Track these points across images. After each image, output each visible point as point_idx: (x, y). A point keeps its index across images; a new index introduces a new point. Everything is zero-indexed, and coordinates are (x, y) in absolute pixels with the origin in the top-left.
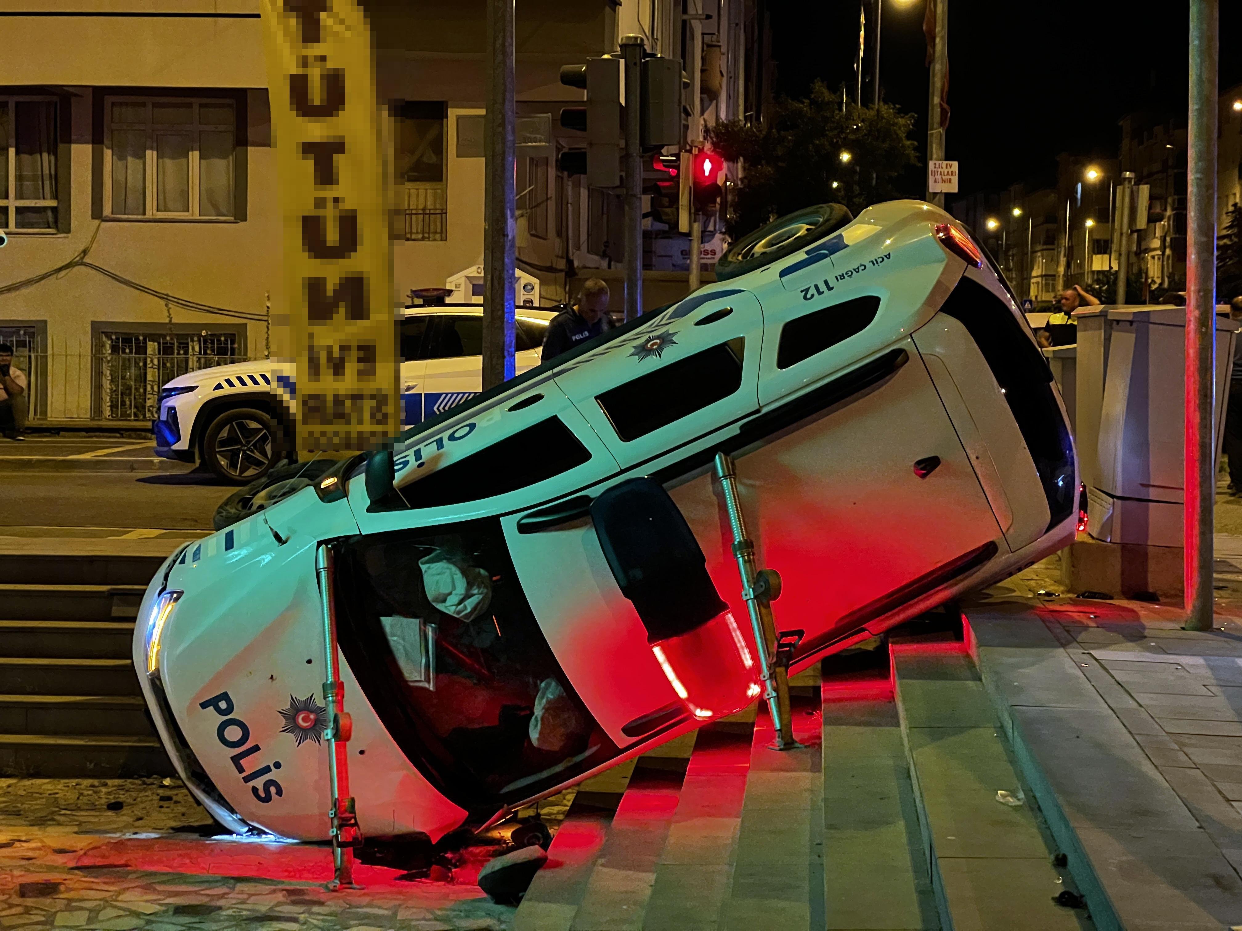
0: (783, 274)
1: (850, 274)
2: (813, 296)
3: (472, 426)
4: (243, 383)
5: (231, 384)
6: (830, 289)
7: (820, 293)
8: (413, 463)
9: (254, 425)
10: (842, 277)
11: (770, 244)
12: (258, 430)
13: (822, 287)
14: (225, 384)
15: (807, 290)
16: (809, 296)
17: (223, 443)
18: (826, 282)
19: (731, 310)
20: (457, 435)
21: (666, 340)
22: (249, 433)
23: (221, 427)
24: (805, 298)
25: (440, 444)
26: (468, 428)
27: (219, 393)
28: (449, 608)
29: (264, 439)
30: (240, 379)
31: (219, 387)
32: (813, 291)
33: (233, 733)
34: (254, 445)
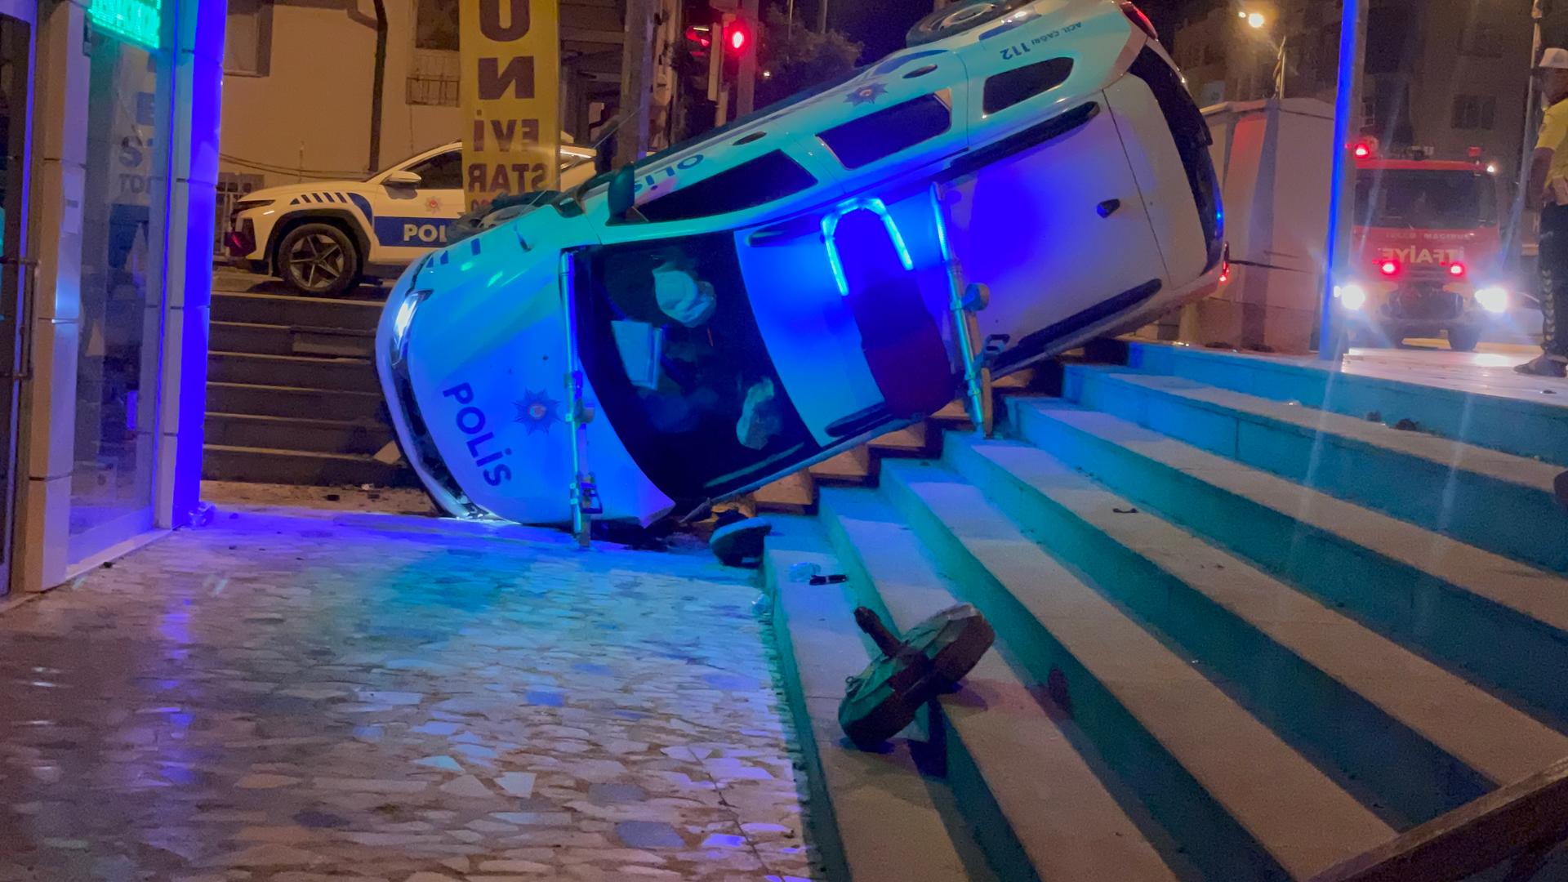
0: (984, 36)
1: (1045, 39)
2: (1011, 56)
3: (700, 158)
4: (320, 200)
5: (308, 200)
6: (1026, 49)
7: (1018, 53)
8: (646, 187)
9: (326, 240)
10: (1038, 41)
11: (958, 18)
12: (329, 245)
13: (1020, 49)
14: (301, 200)
15: (1005, 52)
16: (1008, 56)
17: (298, 255)
18: (1023, 45)
19: (936, 67)
20: (685, 164)
21: (877, 90)
22: (321, 247)
23: (295, 240)
24: (1005, 57)
25: (670, 172)
26: (696, 159)
27: (296, 208)
28: (678, 314)
29: (336, 254)
30: (316, 196)
31: (296, 202)
32: (1011, 52)
33: (471, 420)
34: (326, 259)
